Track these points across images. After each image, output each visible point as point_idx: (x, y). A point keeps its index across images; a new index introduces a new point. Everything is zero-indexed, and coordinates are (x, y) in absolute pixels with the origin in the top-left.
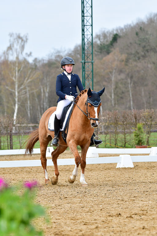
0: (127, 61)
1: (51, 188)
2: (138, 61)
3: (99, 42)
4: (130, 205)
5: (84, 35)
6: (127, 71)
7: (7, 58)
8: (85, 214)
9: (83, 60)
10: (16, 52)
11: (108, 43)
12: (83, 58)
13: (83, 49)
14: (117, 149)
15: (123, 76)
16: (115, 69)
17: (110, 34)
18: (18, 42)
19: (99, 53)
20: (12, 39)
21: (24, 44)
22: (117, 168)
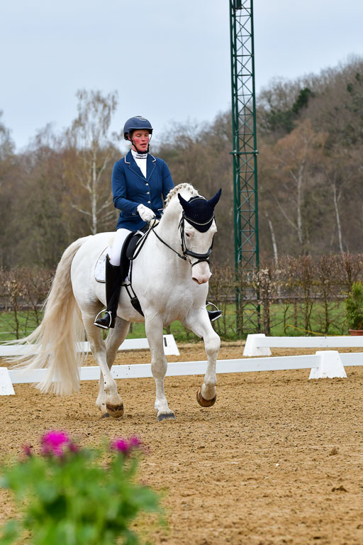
0: (329, 146)
1: (170, 426)
2: (352, 145)
3: (267, 108)
4: (339, 462)
5: (237, 96)
6: (330, 167)
7: (72, 144)
8: (243, 483)
9: (234, 149)
10: (93, 132)
11: (287, 109)
12: (236, 146)
13: (236, 125)
14: (310, 338)
15: (320, 179)
16: (304, 164)
17: (293, 88)
18: (97, 111)
19: (269, 131)
20: (83, 103)
21: (109, 114)
22: (310, 378)
